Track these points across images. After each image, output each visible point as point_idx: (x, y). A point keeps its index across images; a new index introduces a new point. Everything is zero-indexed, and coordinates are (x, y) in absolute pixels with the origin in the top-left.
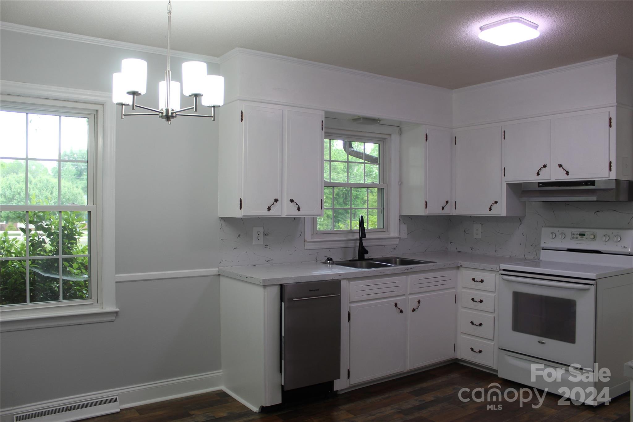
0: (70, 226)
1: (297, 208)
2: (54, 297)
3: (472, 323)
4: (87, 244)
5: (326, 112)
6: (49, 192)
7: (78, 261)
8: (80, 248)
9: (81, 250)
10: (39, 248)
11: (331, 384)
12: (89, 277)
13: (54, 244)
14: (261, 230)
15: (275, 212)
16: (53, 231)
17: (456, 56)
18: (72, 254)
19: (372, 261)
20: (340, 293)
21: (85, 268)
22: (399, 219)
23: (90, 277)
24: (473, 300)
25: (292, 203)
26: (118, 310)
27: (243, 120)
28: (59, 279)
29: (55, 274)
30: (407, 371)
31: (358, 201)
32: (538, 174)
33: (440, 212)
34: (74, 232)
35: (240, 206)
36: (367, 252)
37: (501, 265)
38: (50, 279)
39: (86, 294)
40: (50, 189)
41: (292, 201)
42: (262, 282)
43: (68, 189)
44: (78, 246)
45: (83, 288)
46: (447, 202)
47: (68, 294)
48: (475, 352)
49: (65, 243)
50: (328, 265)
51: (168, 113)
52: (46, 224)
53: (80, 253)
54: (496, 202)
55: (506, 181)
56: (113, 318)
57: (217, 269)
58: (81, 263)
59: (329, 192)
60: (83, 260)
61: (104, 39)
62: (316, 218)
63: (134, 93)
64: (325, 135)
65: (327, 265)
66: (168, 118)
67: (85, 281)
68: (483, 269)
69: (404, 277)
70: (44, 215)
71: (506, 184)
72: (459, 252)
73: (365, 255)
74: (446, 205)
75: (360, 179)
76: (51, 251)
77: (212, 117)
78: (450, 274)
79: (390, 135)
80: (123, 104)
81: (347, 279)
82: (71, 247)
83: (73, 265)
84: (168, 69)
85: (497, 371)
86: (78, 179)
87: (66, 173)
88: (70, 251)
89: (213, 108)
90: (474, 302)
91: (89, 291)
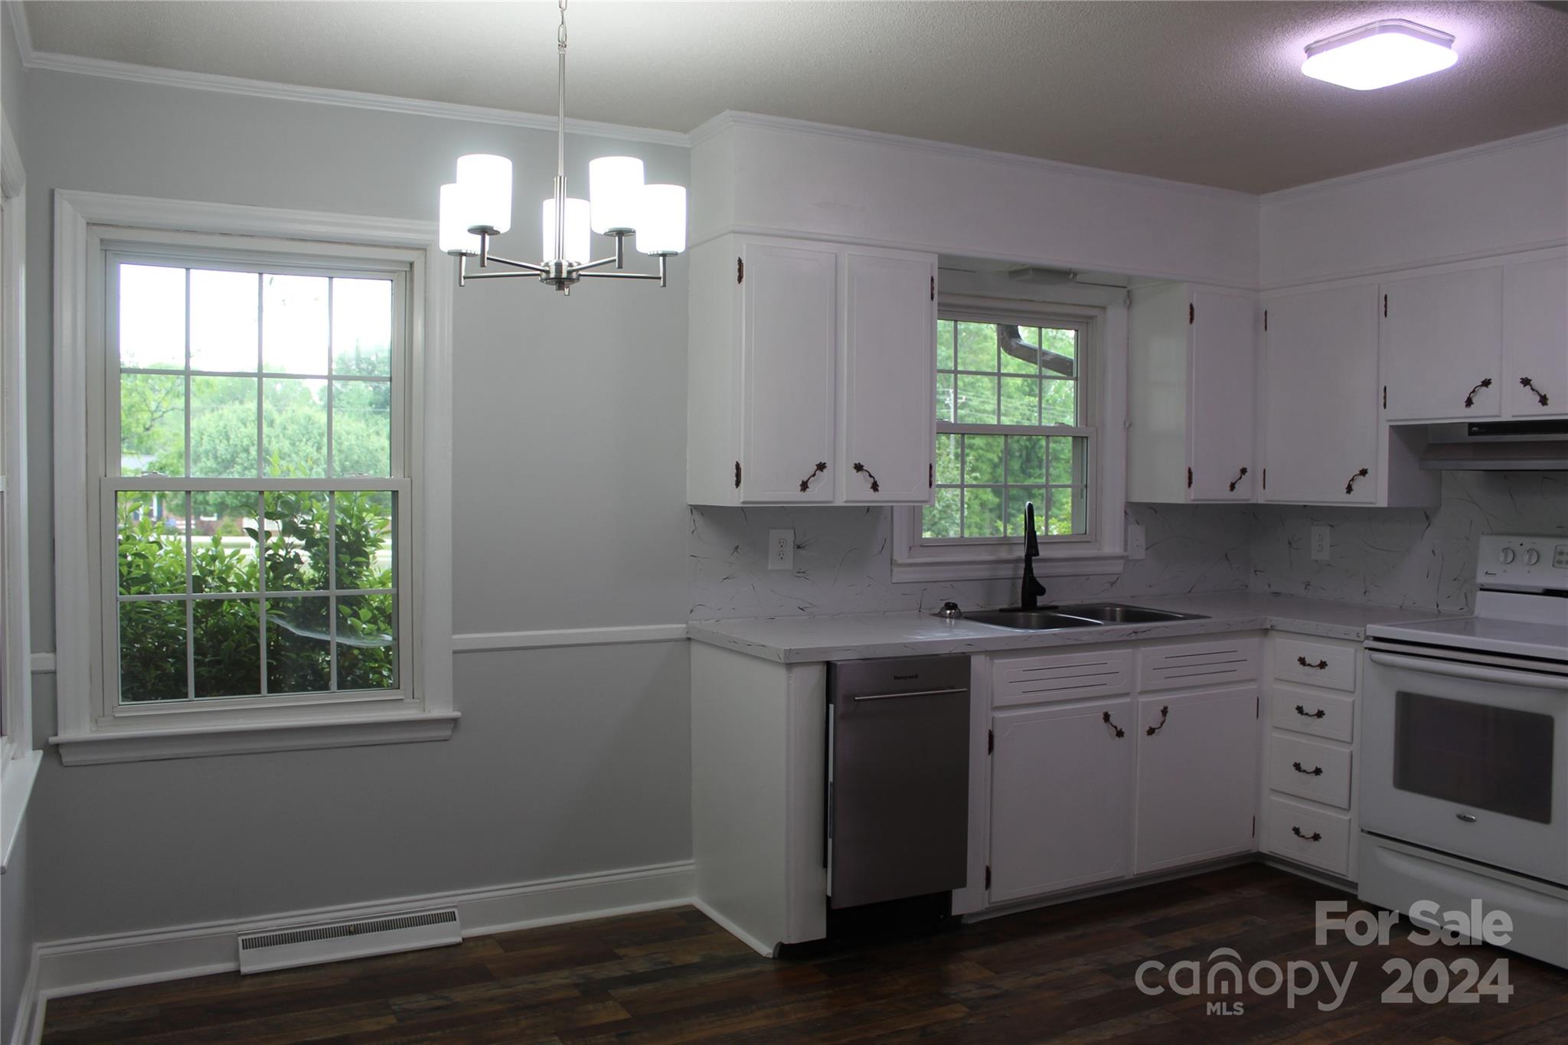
0: (354, 525)
1: (870, 486)
2: (319, 682)
3: (1297, 766)
4: (391, 567)
5: (942, 258)
6: (313, 446)
7: (371, 605)
8: (377, 575)
9: (378, 580)
10: (287, 574)
11: (946, 898)
12: (394, 639)
13: (320, 565)
14: (788, 535)
15: (818, 493)
16: (317, 536)
17: (1255, 115)
18: (359, 588)
19: (1055, 612)
20: (968, 685)
21: (387, 621)
22: (1126, 512)
23: (396, 639)
24: (1300, 710)
25: (860, 473)
26: (457, 714)
27: (744, 279)
28: (328, 642)
29: (321, 632)
30: (1132, 877)
31: (1058, 467)
32: (1469, 402)
33: (1223, 495)
34: (364, 540)
35: (735, 479)
36: (1042, 591)
37: (1368, 626)
38: (311, 644)
39: (389, 677)
40: (315, 438)
41: (859, 467)
42: (782, 656)
43: (357, 438)
44: (373, 569)
45: (383, 664)
46: (1244, 471)
47: (349, 678)
48: (1303, 836)
49: (344, 564)
50: (948, 620)
51: (561, 272)
52: (302, 519)
53: (377, 586)
54: (1364, 472)
55: (1389, 421)
56: (446, 733)
57: (684, 626)
58: (377, 608)
59: (986, 445)
60: (382, 602)
61: (428, 102)
62: (921, 508)
63: (483, 231)
64: (938, 310)
65: (946, 621)
66: (560, 282)
67: (388, 649)
68: (1325, 635)
69: (1126, 652)
70: (298, 501)
71: (1388, 428)
72: (1276, 594)
73: (1038, 597)
74: (1240, 478)
75: (1064, 412)
76: (312, 581)
77: (660, 278)
78: (1246, 645)
79: (1104, 308)
80: (462, 254)
81: (986, 652)
82: (356, 571)
83: (360, 612)
84: (561, 172)
85: (1355, 885)
86: (380, 413)
87: (351, 401)
88: (353, 580)
89: (661, 258)
90: (1303, 716)
91: (395, 672)
